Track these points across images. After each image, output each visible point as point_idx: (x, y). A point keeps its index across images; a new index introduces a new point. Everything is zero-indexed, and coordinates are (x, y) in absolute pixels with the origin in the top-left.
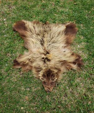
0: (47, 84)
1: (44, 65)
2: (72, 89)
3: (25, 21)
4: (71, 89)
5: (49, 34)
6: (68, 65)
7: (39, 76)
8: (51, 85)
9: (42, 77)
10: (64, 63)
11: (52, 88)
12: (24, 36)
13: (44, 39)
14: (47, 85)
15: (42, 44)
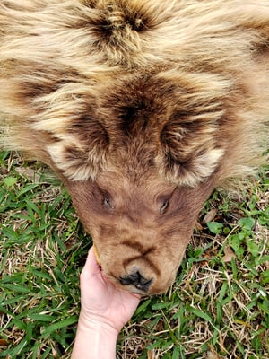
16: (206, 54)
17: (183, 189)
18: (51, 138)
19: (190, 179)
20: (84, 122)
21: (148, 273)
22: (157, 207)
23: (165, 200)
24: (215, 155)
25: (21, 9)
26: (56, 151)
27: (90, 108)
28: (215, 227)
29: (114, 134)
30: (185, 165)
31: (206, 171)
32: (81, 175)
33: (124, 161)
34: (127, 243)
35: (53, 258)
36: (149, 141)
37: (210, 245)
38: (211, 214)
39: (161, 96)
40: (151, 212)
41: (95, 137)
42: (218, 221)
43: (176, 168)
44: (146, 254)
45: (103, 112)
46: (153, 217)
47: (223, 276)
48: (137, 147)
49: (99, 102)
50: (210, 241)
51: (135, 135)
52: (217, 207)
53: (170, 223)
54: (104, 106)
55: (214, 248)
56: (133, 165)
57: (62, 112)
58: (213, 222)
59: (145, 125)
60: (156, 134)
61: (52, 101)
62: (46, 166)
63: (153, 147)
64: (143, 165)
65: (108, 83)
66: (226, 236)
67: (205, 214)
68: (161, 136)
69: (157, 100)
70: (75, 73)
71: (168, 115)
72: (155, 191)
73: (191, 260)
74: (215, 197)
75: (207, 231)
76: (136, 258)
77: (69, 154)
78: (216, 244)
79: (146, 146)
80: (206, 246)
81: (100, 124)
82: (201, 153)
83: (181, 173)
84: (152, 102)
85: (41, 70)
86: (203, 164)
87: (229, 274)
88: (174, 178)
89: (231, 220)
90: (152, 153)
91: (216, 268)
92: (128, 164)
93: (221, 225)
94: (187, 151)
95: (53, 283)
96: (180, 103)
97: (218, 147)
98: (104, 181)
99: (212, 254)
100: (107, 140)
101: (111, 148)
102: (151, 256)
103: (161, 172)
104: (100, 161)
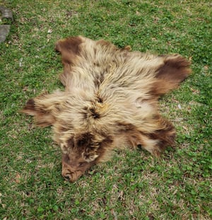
0: (71, 161)
1: (82, 123)
2: (124, 194)
3: (83, 39)
4: (122, 193)
5: (120, 68)
6: (134, 137)
7: (61, 139)
8: (79, 167)
9: (65, 144)
10: (127, 129)
11: (79, 173)
12: (69, 62)
13: (105, 75)
14: (71, 164)
15: (97, 84)
16: (104, 130)
17: (86, 162)
18: (61, 142)
19: (88, 161)
20: (70, 141)
21: (70, 177)
22: (78, 165)
23: (81, 163)
24: (96, 156)
25: (70, 105)
26: (62, 145)
27: (72, 138)
29: (75, 145)
30: (87, 157)
31: (92, 160)
32: (65, 152)
43: (85, 157)
44: (71, 173)
45: (75, 140)
49: (75, 137)
51: (80, 147)
59: (83, 145)
62: (60, 147)
65: (79, 132)
69: (87, 140)
70: (73, 127)
71: (87, 144)
76: (69, 173)
77: (64, 147)
81: (73, 142)
85: (66, 124)
86: (92, 158)
88: (84, 159)
90: (82, 152)
98: (70, 155)
100: (74, 146)
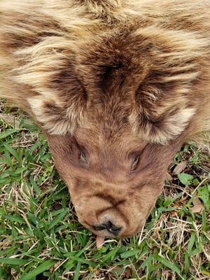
28: (185, 179)
33: (100, 118)
34: (100, 195)
35: (27, 201)
36: (124, 99)
37: (179, 195)
38: (181, 166)
39: (138, 56)
40: (123, 168)
41: (73, 94)
42: (188, 172)
43: (148, 127)
44: (116, 205)
46: (124, 173)
47: (191, 227)
48: (113, 104)
49: (79, 58)
50: (180, 191)
51: (112, 93)
52: (187, 159)
53: (140, 178)
54: (83, 64)
55: (183, 198)
56: (109, 122)
57: (42, 66)
58: (183, 174)
59: (122, 84)
60: (132, 93)
61: (34, 54)
63: (128, 105)
64: (118, 123)
65: (88, 38)
66: (195, 187)
67: (176, 165)
68: (136, 95)
69: (135, 60)
71: (144, 75)
72: (128, 148)
73: (161, 210)
74: (186, 150)
75: (177, 182)
76: (108, 208)
77: (49, 110)
78: (185, 195)
79: (122, 104)
80: (176, 196)
81: (79, 81)
82: (172, 114)
83: (153, 132)
84: (129, 62)
86: (174, 123)
87: (197, 224)
88: (146, 136)
89: (200, 172)
90: (127, 110)
91: (184, 219)
92: (104, 121)
93: (191, 177)
94: (160, 111)
95: (25, 226)
96: (157, 62)
97: (189, 106)
99: (181, 204)
101: (89, 104)
102: (121, 207)
103: (134, 129)
104: (78, 117)
